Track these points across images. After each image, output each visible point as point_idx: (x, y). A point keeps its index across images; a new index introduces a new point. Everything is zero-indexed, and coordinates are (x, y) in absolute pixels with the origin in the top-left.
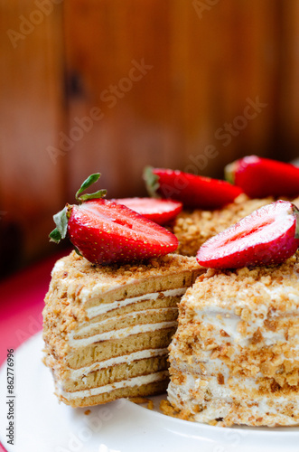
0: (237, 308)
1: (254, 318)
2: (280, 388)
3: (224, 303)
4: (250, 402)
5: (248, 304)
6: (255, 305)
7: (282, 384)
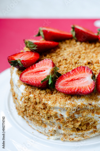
0: (66, 108)
1: (72, 111)
2: (79, 130)
3: (61, 106)
4: (70, 134)
5: (70, 107)
6: (72, 107)
7: (80, 129)
